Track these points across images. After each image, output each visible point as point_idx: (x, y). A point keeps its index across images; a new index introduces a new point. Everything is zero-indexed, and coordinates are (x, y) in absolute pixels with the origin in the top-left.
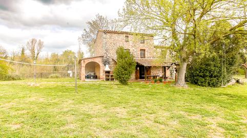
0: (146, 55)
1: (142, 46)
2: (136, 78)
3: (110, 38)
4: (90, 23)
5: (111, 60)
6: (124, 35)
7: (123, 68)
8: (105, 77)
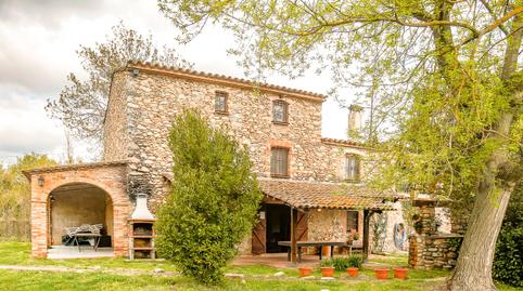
0: (291, 169)
1: (278, 135)
2: (255, 251)
3: (156, 94)
4: (92, 55)
5: (158, 182)
6: (213, 89)
7: (198, 209)
8: (130, 242)
